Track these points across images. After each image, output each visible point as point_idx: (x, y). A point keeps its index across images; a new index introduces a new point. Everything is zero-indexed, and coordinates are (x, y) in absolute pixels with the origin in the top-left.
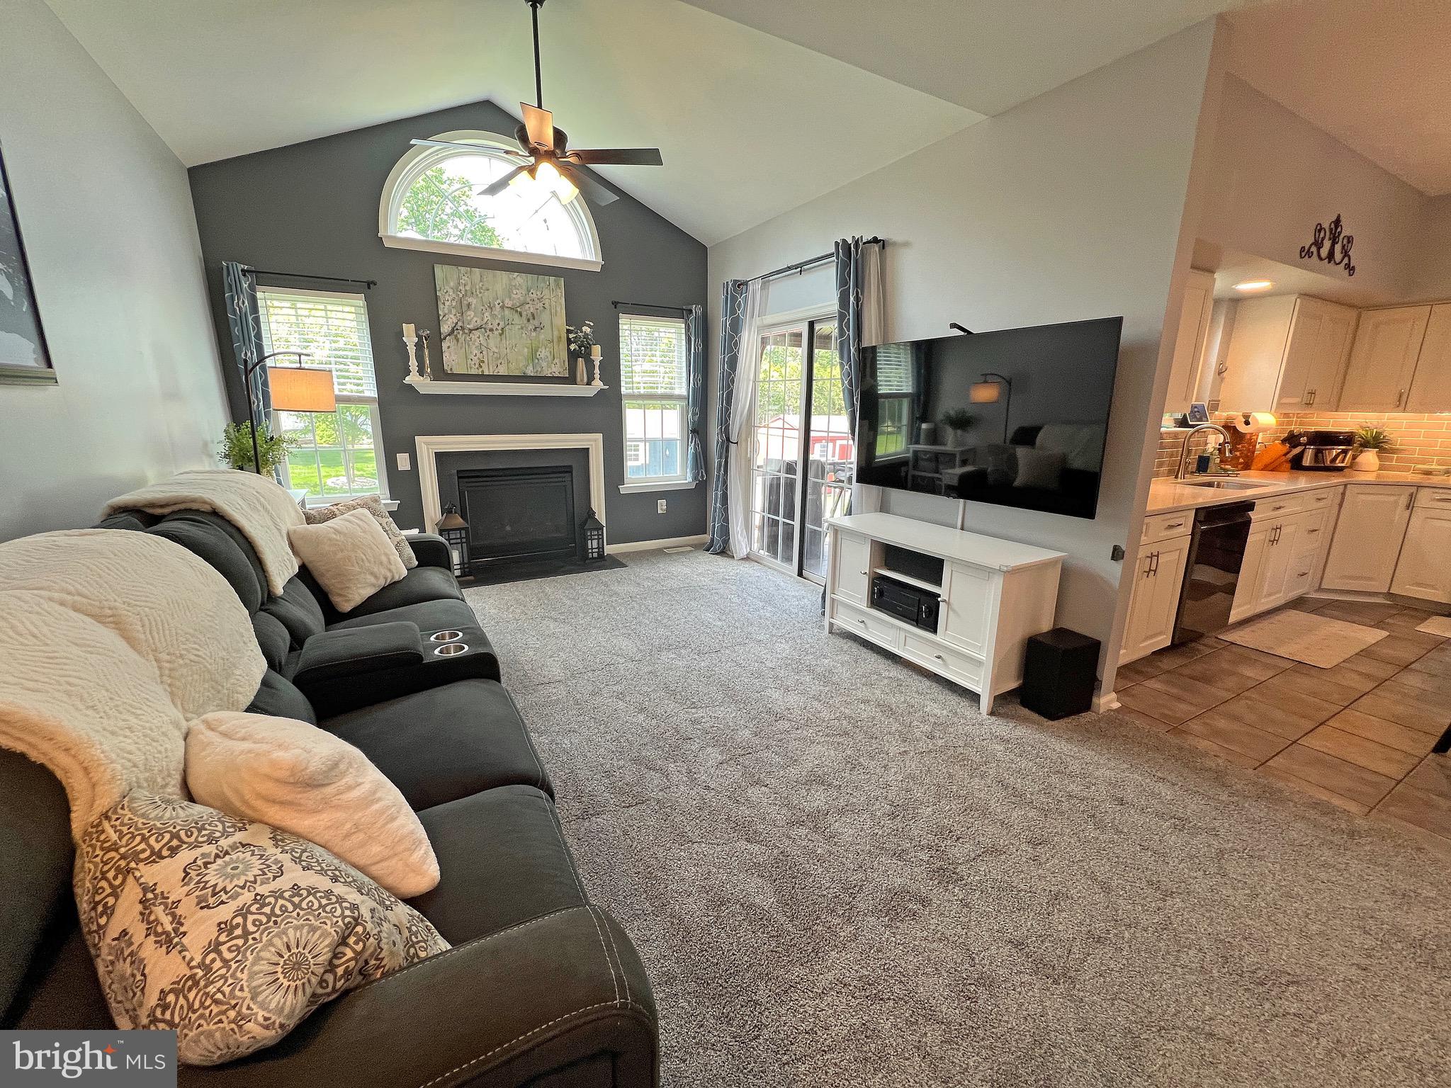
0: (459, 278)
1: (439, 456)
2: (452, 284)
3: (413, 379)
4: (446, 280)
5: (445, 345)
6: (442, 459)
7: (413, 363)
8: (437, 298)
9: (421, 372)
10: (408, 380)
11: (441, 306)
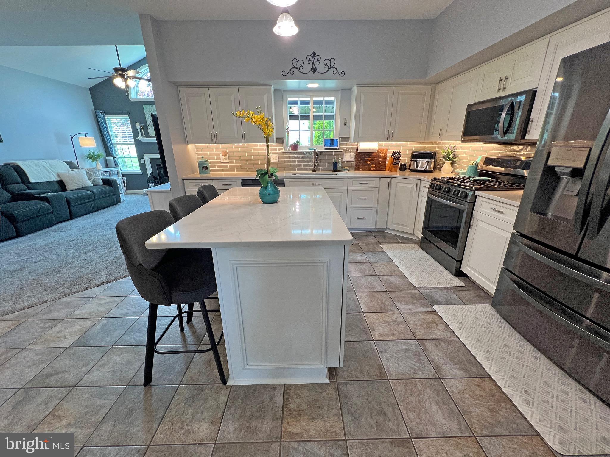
0: (150, 108)
1: (151, 160)
2: (148, 110)
3: (140, 138)
4: (146, 109)
5: (148, 128)
6: (152, 160)
7: (140, 133)
8: (145, 115)
9: (142, 135)
10: (139, 138)
11: (146, 117)
